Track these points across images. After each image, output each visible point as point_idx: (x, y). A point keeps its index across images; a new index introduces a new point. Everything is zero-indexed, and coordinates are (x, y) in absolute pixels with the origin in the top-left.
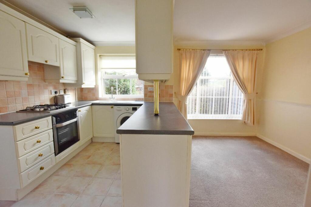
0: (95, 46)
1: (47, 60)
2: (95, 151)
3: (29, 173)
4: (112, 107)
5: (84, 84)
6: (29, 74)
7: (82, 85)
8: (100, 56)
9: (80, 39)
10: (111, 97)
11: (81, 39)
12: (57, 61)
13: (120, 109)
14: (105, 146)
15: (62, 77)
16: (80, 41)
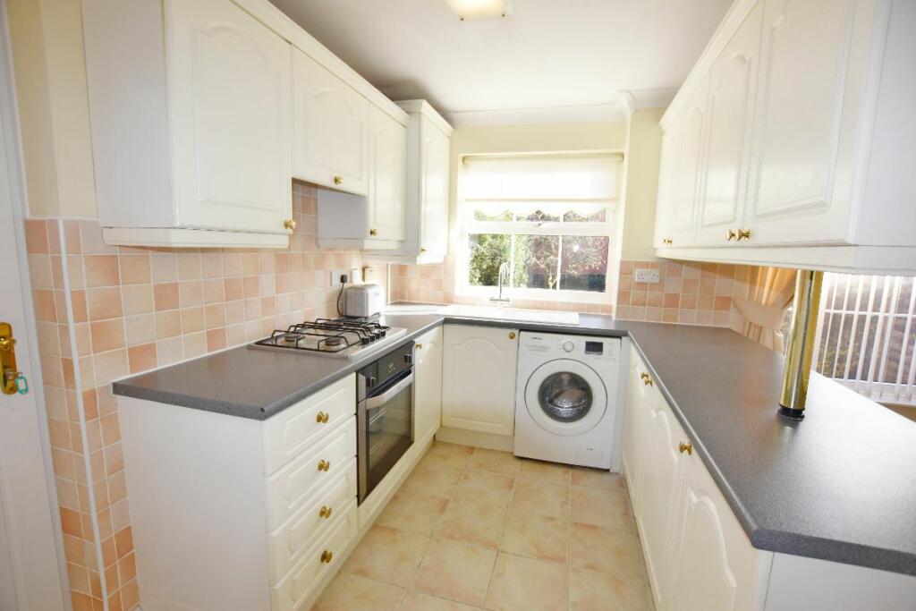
0: (453, 127)
1: (338, 176)
2: (456, 483)
3: (295, 577)
4: (512, 337)
5: (424, 253)
6: (294, 224)
7: (418, 258)
8: (464, 159)
9: (421, 104)
10: (497, 298)
11: (425, 103)
12: (360, 179)
13: (540, 343)
14: (480, 465)
15: (372, 233)
16: (420, 109)
